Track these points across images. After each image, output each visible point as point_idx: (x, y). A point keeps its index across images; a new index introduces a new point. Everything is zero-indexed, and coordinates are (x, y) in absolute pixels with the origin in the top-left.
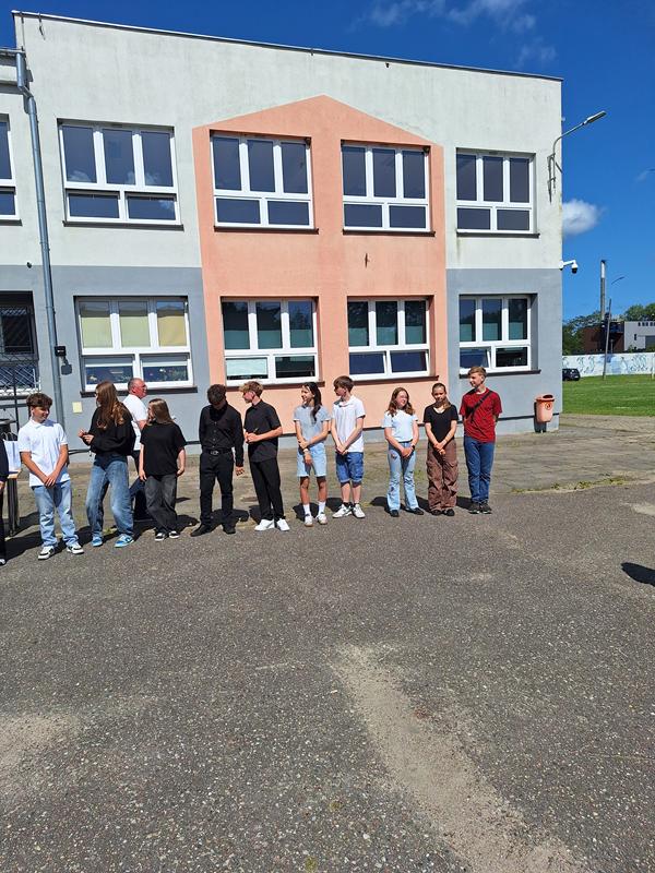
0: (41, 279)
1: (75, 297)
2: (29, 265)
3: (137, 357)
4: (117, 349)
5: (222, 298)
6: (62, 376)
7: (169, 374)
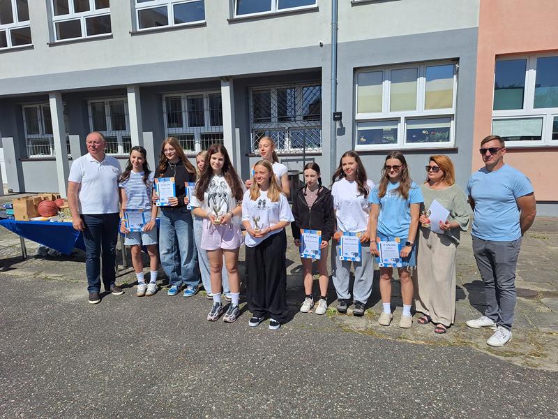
0: (329, 55)
1: (355, 69)
2: (321, 45)
3: (403, 120)
4: (386, 113)
5: (497, 56)
6: (338, 137)
7: (431, 135)
